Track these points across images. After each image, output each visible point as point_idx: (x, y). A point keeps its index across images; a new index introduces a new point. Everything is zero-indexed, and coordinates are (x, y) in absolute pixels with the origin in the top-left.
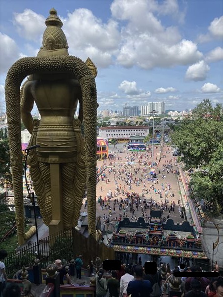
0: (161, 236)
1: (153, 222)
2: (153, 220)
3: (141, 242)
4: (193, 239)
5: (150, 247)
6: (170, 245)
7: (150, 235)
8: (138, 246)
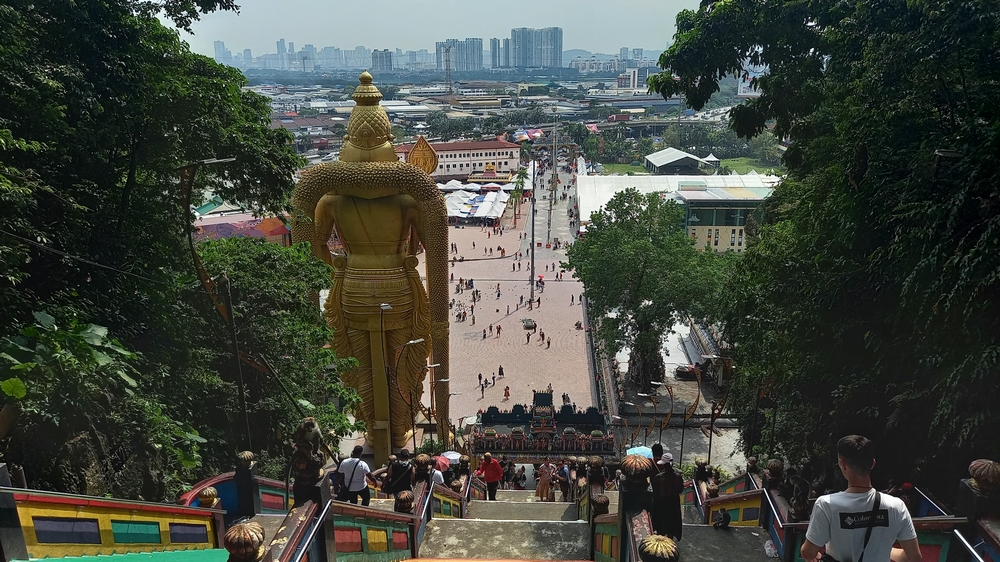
0: (552, 435)
1: (539, 414)
2: (539, 410)
3: (520, 446)
4: (601, 436)
5: (536, 454)
6: (566, 448)
7: (535, 435)
8: (516, 454)
